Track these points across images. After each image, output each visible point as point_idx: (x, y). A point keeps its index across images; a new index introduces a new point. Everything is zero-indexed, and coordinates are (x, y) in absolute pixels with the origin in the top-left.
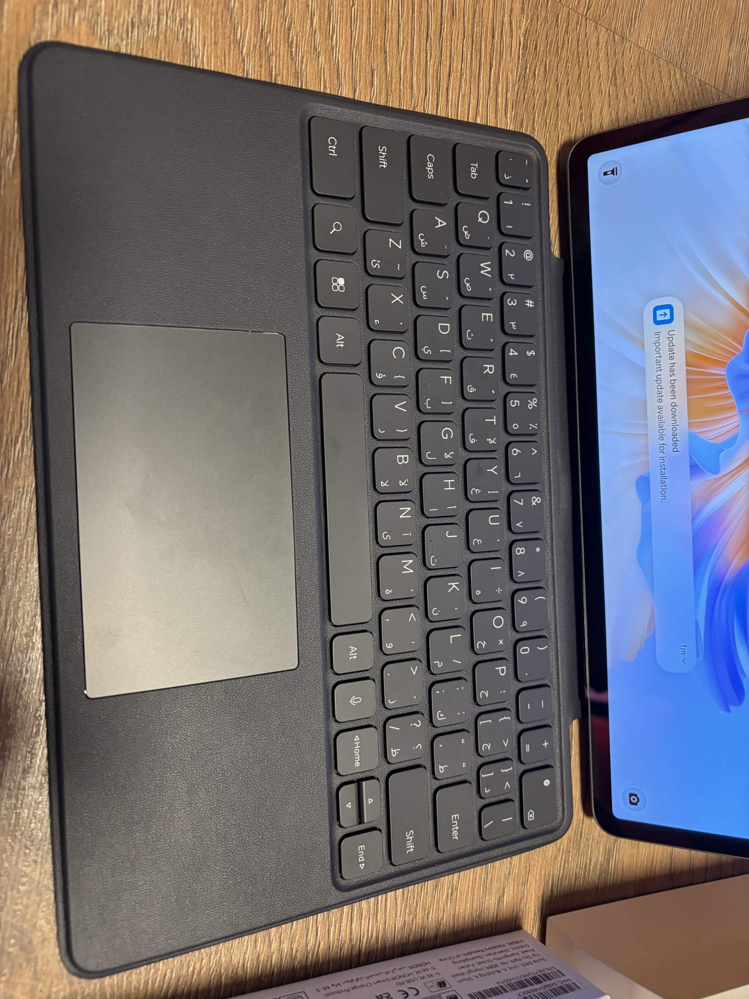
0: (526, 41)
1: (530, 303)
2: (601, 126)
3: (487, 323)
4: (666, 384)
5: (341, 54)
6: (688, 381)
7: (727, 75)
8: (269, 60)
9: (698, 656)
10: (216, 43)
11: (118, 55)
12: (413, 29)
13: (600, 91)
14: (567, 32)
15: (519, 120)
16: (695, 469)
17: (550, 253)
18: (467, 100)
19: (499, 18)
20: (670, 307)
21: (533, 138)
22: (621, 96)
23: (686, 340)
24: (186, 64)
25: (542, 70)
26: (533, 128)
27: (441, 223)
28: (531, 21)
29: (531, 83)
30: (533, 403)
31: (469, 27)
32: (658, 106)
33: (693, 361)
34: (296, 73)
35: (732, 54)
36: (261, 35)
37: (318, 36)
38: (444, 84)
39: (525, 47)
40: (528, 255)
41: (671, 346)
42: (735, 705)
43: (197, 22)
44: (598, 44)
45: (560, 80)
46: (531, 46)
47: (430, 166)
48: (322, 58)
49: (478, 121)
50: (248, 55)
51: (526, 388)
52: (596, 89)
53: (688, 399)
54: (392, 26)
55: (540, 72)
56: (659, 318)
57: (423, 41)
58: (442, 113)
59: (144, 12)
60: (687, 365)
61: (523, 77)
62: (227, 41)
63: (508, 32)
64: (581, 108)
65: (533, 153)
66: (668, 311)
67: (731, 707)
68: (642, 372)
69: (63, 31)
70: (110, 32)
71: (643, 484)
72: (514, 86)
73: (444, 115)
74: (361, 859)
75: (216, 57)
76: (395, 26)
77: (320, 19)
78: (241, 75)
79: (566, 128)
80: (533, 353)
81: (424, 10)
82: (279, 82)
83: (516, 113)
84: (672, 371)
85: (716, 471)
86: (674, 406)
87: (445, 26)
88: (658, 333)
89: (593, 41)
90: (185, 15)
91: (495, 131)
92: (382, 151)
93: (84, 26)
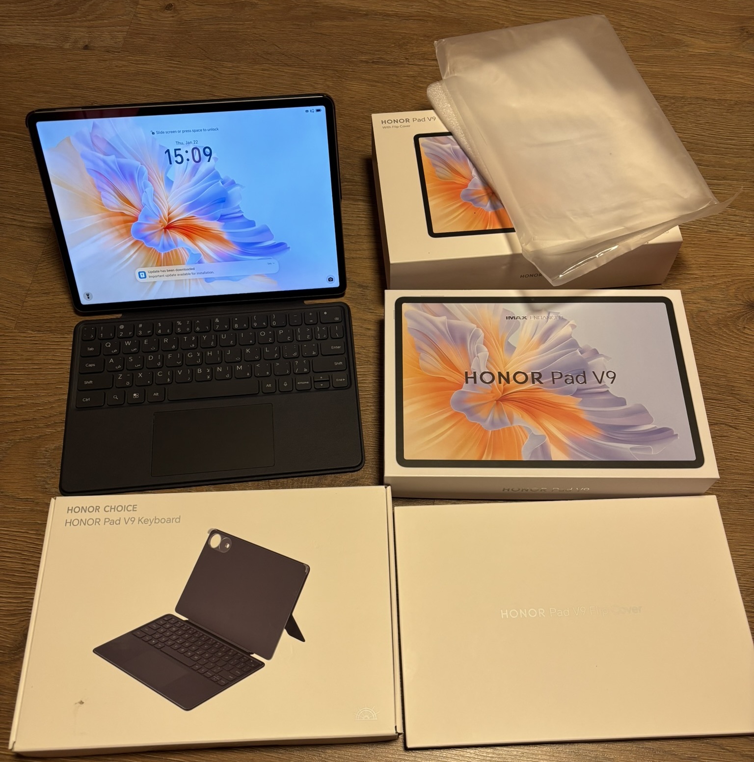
0: (36, 331)
1: (141, 326)
2: (67, 298)
3: (148, 342)
4: (169, 273)
5: (51, 399)
6: (167, 265)
7: (37, 242)
8: (57, 423)
9: (271, 259)
10: (53, 440)
11: (62, 470)
12: (38, 374)
13: (53, 299)
14: (30, 314)
15: (68, 332)
16: (200, 262)
17: (121, 318)
18: (63, 353)
19: (29, 341)
20: (139, 273)
21: (76, 327)
22: (54, 290)
23: (151, 267)
24: (62, 449)
25: (47, 324)
26: (71, 326)
27: (112, 360)
28: (28, 329)
29: (53, 328)
30: (179, 323)
31: (34, 353)
32: (56, 274)
33: (159, 264)
34: (60, 414)
35: (28, 239)
36: (48, 426)
37: (46, 407)
38: (58, 362)
39: (39, 331)
40: (122, 327)
41: (154, 272)
42: (287, 245)
43: (47, 447)
44: (33, 301)
45: (50, 316)
46: (38, 329)
47: (90, 365)
48: (54, 405)
49: (71, 348)
50: (55, 430)
51: (173, 326)
52: (52, 301)
53: (174, 265)
54: (38, 382)
55: (48, 325)
56: (144, 276)
57: (42, 370)
58: (69, 362)
59: (45, 463)
60: (161, 266)
61: (51, 331)
62: (52, 437)
63: (34, 338)
64: (61, 307)
65: (81, 327)
66: (141, 274)
67: (288, 247)
68: (164, 282)
69: (55, 486)
70: (53, 473)
71: (208, 280)
72: (55, 335)
73: (70, 361)
74: (341, 380)
75: (58, 440)
76: (38, 380)
77: (39, 407)
78: (64, 432)
79: (69, 313)
80: (159, 324)
81: (30, 370)
82: (65, 419)
83: (66, 334)
84: (164, 271)
85: (200, 254)
86: (177, 270)
87: (35, 362)
88: (150, 277)
89: (32, 303)
90: (44, 450)
91: (74, 341)
92: (86, 383)
93: (52, 480)
